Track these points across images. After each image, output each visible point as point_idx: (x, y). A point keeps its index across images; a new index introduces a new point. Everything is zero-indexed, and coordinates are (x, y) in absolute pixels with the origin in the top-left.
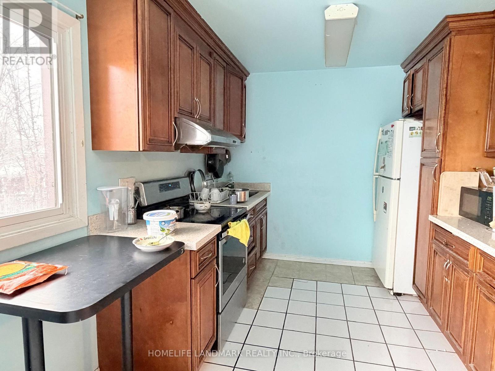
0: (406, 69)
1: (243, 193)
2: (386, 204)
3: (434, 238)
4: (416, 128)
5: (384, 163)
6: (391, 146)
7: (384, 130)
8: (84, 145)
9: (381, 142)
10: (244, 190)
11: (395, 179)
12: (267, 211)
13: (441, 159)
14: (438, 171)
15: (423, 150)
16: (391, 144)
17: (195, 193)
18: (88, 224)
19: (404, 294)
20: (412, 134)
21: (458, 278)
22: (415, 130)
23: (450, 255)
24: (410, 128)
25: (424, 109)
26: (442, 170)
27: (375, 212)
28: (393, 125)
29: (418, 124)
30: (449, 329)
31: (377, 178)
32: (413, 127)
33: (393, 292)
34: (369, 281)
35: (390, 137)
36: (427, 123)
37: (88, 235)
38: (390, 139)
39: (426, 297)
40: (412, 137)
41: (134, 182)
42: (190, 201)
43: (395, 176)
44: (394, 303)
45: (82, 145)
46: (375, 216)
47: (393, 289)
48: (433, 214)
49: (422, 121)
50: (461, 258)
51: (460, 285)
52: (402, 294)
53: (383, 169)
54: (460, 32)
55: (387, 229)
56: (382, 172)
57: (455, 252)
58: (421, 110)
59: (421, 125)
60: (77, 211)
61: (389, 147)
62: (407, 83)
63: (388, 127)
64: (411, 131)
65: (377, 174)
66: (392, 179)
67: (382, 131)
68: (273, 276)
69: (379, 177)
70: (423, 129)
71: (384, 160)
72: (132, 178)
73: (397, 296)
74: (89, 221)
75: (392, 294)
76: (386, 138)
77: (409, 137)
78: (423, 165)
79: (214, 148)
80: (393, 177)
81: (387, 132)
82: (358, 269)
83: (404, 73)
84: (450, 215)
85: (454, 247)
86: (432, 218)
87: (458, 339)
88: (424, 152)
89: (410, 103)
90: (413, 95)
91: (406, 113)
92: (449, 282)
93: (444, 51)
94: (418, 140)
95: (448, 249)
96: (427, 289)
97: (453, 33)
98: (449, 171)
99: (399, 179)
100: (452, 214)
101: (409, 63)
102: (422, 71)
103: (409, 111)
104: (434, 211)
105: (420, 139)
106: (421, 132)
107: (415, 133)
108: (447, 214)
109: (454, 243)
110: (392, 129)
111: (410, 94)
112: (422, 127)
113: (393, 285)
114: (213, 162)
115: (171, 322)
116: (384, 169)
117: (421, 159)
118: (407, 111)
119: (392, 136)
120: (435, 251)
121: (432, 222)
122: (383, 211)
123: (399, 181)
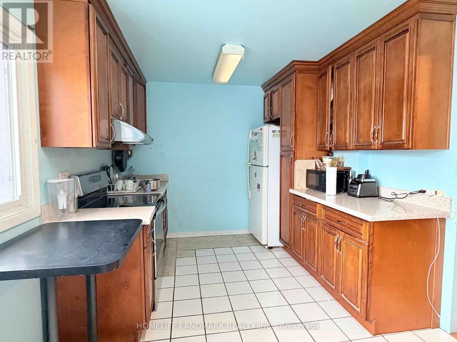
0: (266, 89)
1: (155, 182)
2: (259, 185)
3: (294, 204)
4: (276, 131)
5: (255, 155)
6: (261, 143)
7: (253, 132)
8: (37, 143)
9: (251, 141)
10: (155, 180)
11: (265, 167)
12: (167, 198)
13: (294, 152)
14: (293, 160)
15: (281, 146)
16: (261, 142)
17: (112, 185)
18: (41, 213)
19: (274, 247)
20: (274, 135)
21: (310, 226)
22: (275, 132)
23: (305, 212)
24: (273, 131)
25: (281, 119)
26: (295, 159)
27: (249, 192)
28: (262, 129)
29: (277, 128)
30: (306, 260)
31: (249, 167)
32: (274, 131)
33: (267, 247)
34: (249, 243)
35: (259, 137)
36: (283, 127)
37: (41, 224)
38: (260, 138)
39: (290, 245)
40: (274, 137)
41: (68, 176)
42: (108, 192)
43: (265, 164)
44: (269, 254)
45: (35, 142)
46: (250, 195)
47: (267, 245)
48: (291, 188)
49: (280, 127)
50: (312, 213)
51: (312, 230)
52: (273, 247)
53: (254, 160)
54: (301, 71)
55: (261, 202)
56: (254, 162)
57: (308, 210)
58: (279, 119)
59: (279, 129)
60: (32, 202)
61: (259, 144)
62: (266, 99)
63: (257, 130)
64: (273, 133)
65: (250, 164)
66: (263, 166)
67: (252, 133)
68: (178, 250)
69: (252, 166)
70: (281, 132)
71: (255, 153)
72: (67, 172)
73: (270, 250)
74: (42, 211)
75: (267, 248)
76: (256, 137)
77: (273, 137)
78: (282, 156)
79: (130, 145)
80: (264, 165)
81: (256, 134)
82: (240, 236)
83: (263, 92)
84: (301, 188)
85: (307, 207)
86: (291, 191)
87: (313, 264)
88: (282, 147)
89: (270, 114)
90: (271, 108)
91: (268, 120)
92: (305, 230)
93: (292, 82)
94: (278, 139)
95: (303, 209)
96: (290, 239)
97: (297, 72)
98: (299, 159)
99: (267, 167)
100: (302, 187)
101: (267, 86)
102: (277, 93)
103: (270, 119)
104: (292, 186)
105: (279, 138)
106: (279, 134)
107: (276, 134)
108: (299, 188)
109: (307, 205)
110: (261, 131)
111: (270, 108)
112: (280, 131)
113: (267, 242)
114: (121, 158)
115: (126, 287)
116: (256, 160)
117: (280, 152)
118: (268, 119)
119: (261, 136)
120: (294, 212)
121: (291, 193)
122: (257, 190)
123: (267, 168)
